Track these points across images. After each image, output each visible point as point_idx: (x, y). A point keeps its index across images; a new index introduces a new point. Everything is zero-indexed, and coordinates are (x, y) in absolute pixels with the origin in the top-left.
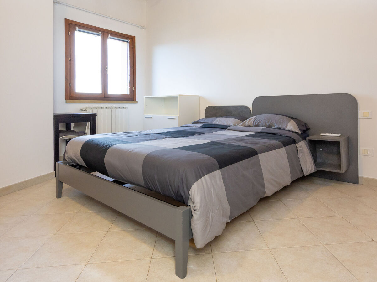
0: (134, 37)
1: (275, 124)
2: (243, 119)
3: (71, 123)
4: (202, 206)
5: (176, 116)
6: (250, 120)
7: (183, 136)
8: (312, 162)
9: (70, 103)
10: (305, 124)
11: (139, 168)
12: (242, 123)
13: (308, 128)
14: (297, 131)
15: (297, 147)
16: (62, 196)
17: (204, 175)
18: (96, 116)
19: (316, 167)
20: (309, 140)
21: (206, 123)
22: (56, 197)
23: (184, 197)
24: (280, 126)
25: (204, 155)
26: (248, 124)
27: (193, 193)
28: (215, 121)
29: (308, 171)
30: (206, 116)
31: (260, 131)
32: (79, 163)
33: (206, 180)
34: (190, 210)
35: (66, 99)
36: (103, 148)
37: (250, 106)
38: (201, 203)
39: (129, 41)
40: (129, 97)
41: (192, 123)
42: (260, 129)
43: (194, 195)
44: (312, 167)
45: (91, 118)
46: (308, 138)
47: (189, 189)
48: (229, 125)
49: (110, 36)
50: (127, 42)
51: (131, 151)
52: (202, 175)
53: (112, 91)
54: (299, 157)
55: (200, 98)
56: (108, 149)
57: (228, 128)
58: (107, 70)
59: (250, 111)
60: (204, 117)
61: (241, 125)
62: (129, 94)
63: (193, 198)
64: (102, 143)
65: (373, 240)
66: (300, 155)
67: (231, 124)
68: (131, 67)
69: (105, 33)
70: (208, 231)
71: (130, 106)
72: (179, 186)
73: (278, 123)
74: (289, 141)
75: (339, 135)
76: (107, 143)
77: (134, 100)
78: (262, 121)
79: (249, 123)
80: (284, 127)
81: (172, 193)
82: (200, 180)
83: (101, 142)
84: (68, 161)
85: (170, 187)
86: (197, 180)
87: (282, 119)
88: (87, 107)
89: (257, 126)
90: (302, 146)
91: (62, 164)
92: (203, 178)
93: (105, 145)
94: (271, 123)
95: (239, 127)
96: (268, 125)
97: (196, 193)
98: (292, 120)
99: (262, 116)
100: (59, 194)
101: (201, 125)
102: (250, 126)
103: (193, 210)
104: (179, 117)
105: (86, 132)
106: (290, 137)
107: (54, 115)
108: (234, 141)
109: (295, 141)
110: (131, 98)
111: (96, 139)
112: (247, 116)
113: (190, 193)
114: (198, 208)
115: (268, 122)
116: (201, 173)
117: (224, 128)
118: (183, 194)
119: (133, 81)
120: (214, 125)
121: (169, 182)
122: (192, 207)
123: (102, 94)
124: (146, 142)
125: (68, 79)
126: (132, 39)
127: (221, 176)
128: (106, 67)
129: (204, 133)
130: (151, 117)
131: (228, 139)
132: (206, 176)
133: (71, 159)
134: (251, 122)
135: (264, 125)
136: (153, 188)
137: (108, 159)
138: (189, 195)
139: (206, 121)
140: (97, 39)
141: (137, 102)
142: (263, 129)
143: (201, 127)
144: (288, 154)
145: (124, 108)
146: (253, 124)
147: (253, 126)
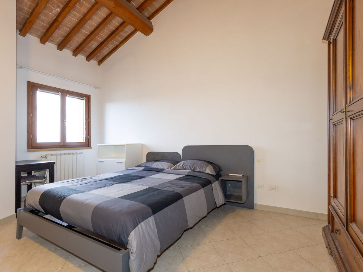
0: (90, 96)
1: (198, 169)
2: (175, 163)
3: (32, 171)
4: (138, 249)
5: (123, 160)
6: (180, 164)
7: (128, 181)
8: (223, 196)
9: (31, 152)
10: (219, 166)
11: (89, 217)
12: (173, 167)
13: (221, 169)
14: (213, 174)
15: (212, 187)
16: (22, 236)
17: (140, 223)
18: (55, 163)
19: (226, 199)
20: (221, 180)
21: (147, 166)
22: (17, 238)
23: (124, 241)
24: (201, 170)
25: (142, 204)
27: (131, 239)
28: (153, 165)
29: (220, 203)
30: (148, 160)
31: (186, 174)
32: (37, 209)
33: (141, 226)
34: (129, 252)
35: (28, 149)
36: (59, 199)
37: (180, 152)
38: (137, 247)
39: (85, 99)
40: (85, 144)
41: (136, 167)
42: (186, 172)
43: (132, 241)
44: (222, 201)
45: (51, 166)
46: (220, 178)
47: (128, 235)
48: (164, 168)
49: (68, 95)
50: (83, 100)
51: (82, 203)
52: (138, 223)
53: (70, 139)
54: (214, 194)
55: (142, 145)
56: (63, 200)
57: (163, 172)
58: (65, 123)
59: (180, 156)
60: (145, 161)
61: (173, 169)
62: (84, 141)
63: (131, 243)
64: (58, 194)
65: (260, 256)
66: (214, 192)
67: (166, 168)
68: (86, 120)
69: (64, 93)
70: (142, 267)
71: (85, 151)
72: (120, 234)
73: (200, 167)
74: (206, 183)
75: (241, 175)
76: (62, 193)
77: (89, 147)
78: (188, 167)
80: (203, 171)
81: (115, 238)
82: (137, 228)
83: (58, 192)
84: (28, 207)
85: (113, 233)
86: (134, 228)
87: (203, 165)
88: (47, 154)
89: (185, 169)
90: (216, 185)
91: (22, 210)
92: (139, 226)
93: (61, 196)
94: (195, 167)
95: (171, 170)
96: (192, 169)
97: (133, 239)
98: (210, 165)
99: (188, 161)
100: (19, 236)
101: (143, 168)
102: (179, 169)
103: (130, 253)
104: (125, 161)
105: (46, 177)
106: (208, 179)
107: (16, 166)
108: (166, 186)
109: (211, 182)
110: (87, 144)
111: (53, 189)
112: (178, 160)
113: (129, 239)
114: (135, 251)
115: (193, 167)
116: (138, 221)
117: (160, 171)
118: (123, 239)
119: (88, 131)
120: (153, 168)
121: (112, 230)
122: (130, 250)
123: (60, 143)
124: (96, 190)
125: (30, 131)
126: (88, 98)
127: (154, 220)
128: (65, 121)
129: (144, 177)
130: (103, 161)
131: (162, 183)
132: (142, 223)
133: (31, 206)
134: (180, 167)
135: (190, 169)
136: (100, 233)
137: (63, 209)
138: (128, 240)
139: (146, 165)
140: (56, 98)
141: (91, 148)
142: (189, 172)
143: (143, 170)
144: (205, 193)
145: (80, 153)
146: (182, 168)
147: (181, 170)
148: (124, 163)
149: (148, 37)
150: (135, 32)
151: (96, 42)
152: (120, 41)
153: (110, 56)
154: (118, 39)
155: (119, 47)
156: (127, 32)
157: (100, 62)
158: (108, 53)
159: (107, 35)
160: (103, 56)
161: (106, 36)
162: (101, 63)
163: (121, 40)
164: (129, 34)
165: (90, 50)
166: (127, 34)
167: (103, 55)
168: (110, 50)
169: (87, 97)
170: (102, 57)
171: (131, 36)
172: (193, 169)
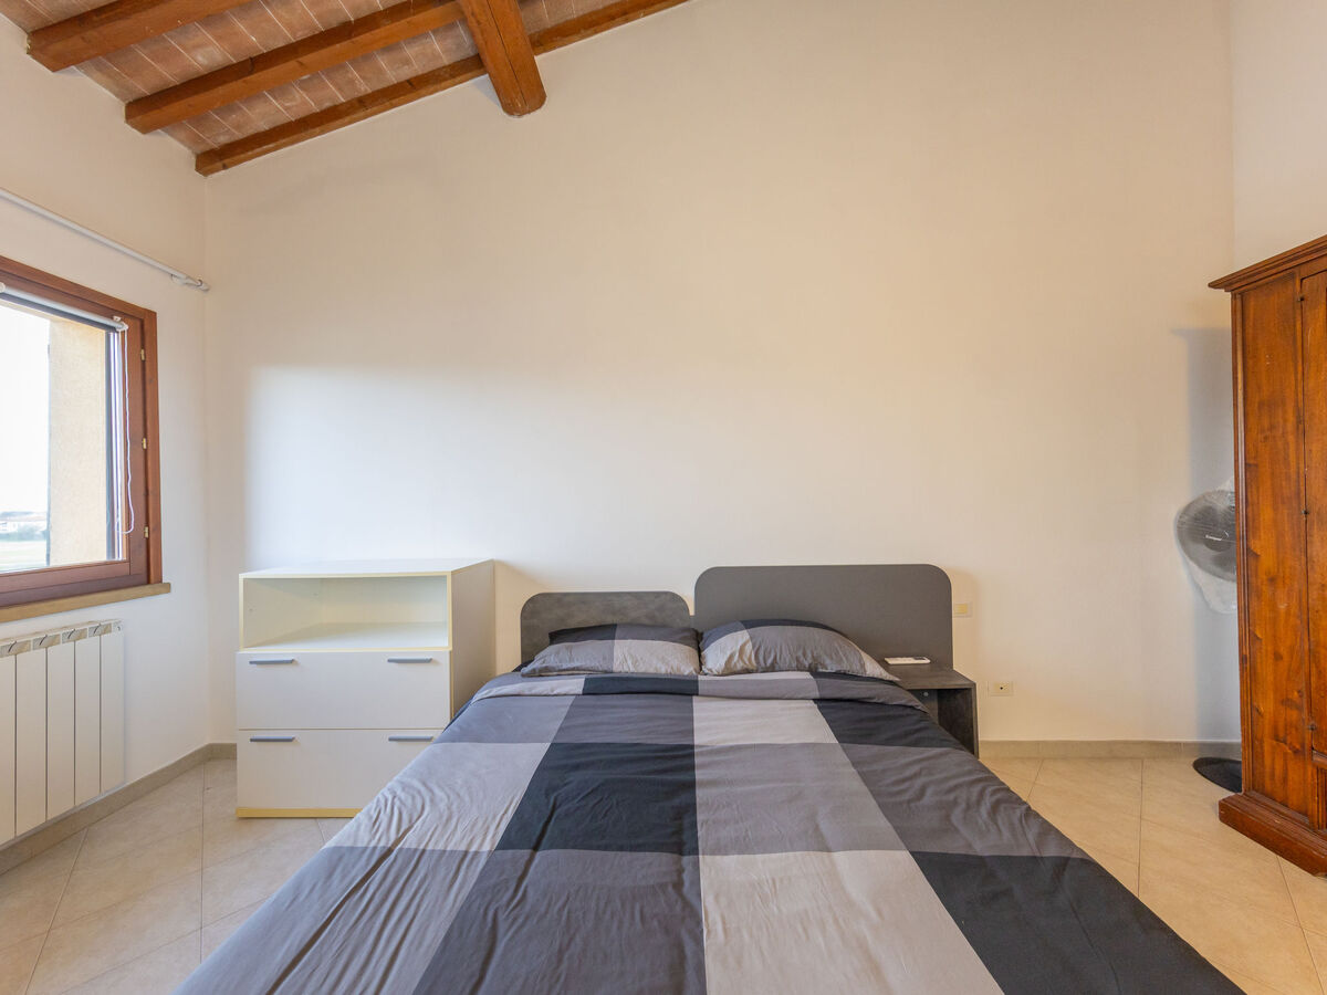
0: (150, 315)
1: (828, 662)
6: (743, 648)
24: (845, 667)
26: (742, 664)
28: (617, 662)
39: (126, 327)
41: (526, 675)
48: (677, 672)
50: (112, 330)
57: (700, 692)
68: (132, 441)
73: (834, 657)
75: (926, 661)
77: (148, 582)
78: (785, 655)
79: (743, 661)
94: (813, 656)
96: (807, 664)
102: (748, 671)
104: (451, 653)
110: (137, 572)
115: (804, 654)
117: (685, 690)
119: (142, 499)
130: (292, 661)
134: (750, 658)
135: (794, 665)
141: (166, 588)
142: (820, 687)
143: (586, 692)
145: (102, 629)
146: (758, 663)
147: (757, 671)
148: (445, 662)
149: (515, 120)
150: (446, 80)
151: (219, 38)
152: (357, 95)
153: (286, 145)
154: (352, 82)
155: (347, 119)
156: (407, 62)
157: (212, 159)
158: (272, 126)
159: (301, 35)
160: (239, 135)
161: (294, 34)
162: (219, 164)
163: (364, 88)
164: (414, 75)
165: (169, 75)
166: (406, 73)
167: (238, 127)
168: (290, 117)
169: (132, 317)
170: (233, 140)
171: (423, 92)
172: (810, 665)
